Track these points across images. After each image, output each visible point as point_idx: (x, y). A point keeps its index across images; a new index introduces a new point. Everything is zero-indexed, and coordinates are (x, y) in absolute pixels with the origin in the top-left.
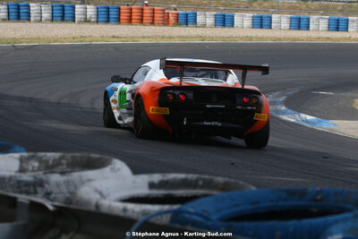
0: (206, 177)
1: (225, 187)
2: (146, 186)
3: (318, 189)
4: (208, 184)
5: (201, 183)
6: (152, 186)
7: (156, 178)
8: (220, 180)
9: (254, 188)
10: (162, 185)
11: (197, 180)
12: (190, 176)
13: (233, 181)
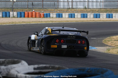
0: (52, 65)
1: (59, 69)
2: (33, 69)
3: (89, 68)
4: (53, 68)
5: (51, 67)
6: (35, 69)
7: (36, 66)
8: (57, 66)
9: (68, 68)
10: (38, 68)
11: (49, 67)
12: (47, 65)
13: (61, 66)
